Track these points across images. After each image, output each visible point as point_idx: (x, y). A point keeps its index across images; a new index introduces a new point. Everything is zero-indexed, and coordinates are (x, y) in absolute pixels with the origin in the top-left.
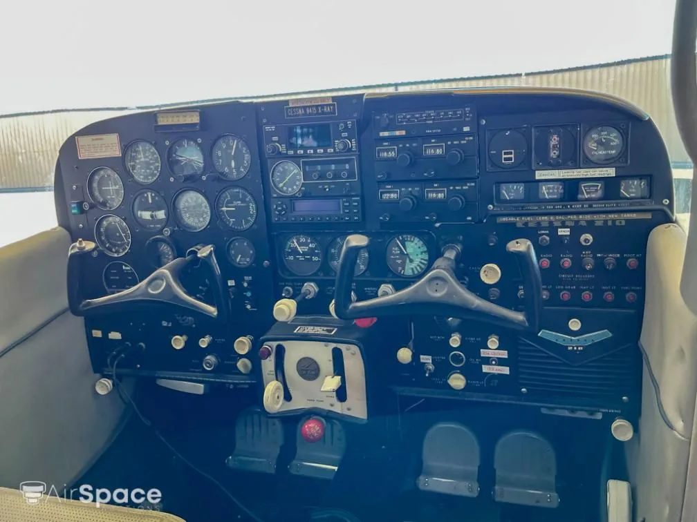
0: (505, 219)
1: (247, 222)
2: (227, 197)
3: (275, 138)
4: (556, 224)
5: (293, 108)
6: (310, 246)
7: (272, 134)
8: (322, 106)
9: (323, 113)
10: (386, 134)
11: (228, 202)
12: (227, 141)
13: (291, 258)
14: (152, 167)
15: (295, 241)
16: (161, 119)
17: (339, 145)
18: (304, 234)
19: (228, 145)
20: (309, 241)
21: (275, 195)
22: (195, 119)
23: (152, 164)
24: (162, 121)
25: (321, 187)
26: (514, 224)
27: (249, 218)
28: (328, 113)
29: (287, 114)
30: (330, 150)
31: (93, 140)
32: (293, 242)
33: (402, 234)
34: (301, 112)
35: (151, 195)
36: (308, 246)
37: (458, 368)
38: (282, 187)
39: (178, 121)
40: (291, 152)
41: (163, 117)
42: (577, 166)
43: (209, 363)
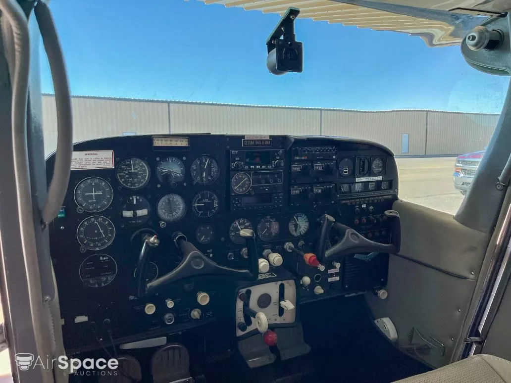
0: (344, 202)
1: (211, 212)
2: (199, 197)
3: (237, 159)
4: (354, 204)
5: (247, 140)
6: (246, 225)
7: (236, 155)
8: (264, 141)
9: (265, 144)
10: (298, 158)
11: (199, 200)
12: (200, 159)
13: (233, 234)
14: (140, 177)
15: (237, 222)
16: (157, 142)
17: (274, 163)
18: (243, 217)
19: (201, 161)
20: (245, 222)
21: (233, 194)
22: (184, 143)
23: (140, 175)
24: (157, 143)
25: (261, 188)
26: (347, 204)
27: (213, 210)
28: (268, 145)
29: (244, 143)
30: (269, 167)
31: (86, 154)
32: (236, 223)
33: (296, 213)
34: (252, 143)
35: (136, 198)
36: (244, 225)
37: (318, 283)
38: (236, 189)
39: (171, 143)
40: (247, 167)
41: (158, 140)
42: (370, 175)
43: (170, 319)
